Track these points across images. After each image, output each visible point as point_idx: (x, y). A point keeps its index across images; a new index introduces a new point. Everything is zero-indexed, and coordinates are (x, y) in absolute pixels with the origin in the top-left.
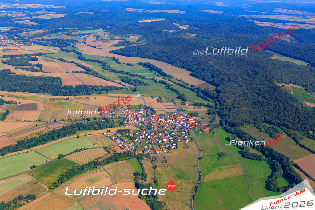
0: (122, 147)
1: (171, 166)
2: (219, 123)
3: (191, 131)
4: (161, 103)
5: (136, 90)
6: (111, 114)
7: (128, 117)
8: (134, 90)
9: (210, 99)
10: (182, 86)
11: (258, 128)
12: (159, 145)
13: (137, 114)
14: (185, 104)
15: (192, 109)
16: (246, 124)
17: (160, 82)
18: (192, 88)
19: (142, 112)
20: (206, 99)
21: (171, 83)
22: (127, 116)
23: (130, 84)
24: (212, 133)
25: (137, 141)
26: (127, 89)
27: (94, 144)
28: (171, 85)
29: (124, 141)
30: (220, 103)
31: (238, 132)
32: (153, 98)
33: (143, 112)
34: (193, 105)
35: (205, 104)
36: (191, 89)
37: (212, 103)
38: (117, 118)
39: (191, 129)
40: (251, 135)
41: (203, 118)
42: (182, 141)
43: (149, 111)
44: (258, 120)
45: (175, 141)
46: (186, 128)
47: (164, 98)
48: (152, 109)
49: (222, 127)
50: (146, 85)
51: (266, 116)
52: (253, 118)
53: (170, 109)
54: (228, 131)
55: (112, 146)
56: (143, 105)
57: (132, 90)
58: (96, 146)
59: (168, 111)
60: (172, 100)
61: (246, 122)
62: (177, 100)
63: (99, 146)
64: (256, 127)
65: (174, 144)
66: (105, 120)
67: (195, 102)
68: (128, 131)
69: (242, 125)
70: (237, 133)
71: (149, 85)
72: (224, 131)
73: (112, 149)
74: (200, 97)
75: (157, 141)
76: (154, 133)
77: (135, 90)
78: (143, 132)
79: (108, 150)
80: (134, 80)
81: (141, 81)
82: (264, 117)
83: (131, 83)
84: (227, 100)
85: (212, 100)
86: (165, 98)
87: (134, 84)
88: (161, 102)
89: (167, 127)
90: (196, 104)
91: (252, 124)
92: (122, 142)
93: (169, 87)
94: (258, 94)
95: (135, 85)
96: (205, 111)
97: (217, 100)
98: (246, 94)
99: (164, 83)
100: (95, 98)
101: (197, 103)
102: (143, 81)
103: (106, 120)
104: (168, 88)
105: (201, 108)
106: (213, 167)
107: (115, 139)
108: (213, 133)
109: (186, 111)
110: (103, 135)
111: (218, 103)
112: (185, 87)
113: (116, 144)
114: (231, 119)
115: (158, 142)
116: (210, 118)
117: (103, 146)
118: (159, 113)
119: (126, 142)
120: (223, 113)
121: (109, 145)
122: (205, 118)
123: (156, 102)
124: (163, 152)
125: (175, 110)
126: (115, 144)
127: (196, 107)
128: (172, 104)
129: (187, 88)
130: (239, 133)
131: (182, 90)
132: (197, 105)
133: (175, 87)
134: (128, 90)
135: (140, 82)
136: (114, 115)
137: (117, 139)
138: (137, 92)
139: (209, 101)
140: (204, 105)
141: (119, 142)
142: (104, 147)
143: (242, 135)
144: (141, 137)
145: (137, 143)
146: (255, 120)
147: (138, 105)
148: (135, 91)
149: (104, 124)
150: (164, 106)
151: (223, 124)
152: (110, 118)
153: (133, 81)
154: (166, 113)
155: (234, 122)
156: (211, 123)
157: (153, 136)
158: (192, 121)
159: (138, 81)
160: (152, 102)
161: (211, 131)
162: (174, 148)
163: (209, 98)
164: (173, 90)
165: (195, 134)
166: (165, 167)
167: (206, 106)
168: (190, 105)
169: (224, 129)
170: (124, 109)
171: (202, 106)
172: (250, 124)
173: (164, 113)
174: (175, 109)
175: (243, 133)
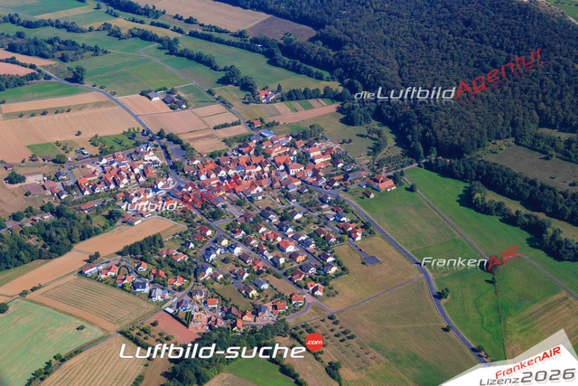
0: (182, 315)
2: (399, 150)
3: (343, 195)
4: (183, 109)
5: (82, 79)
6: (58, 186)
7: (122, 186)
8: (70, 76)
9: (320, 71)
10: (209, 38)
11: (536, 150)
12: (285, 274)
13: (141, 167)
14: (258, 101)
15: (288, 114)
17: (134, 36)
18: (237, 40)
19: (151, 157)
20: (309, 74)
21: (172, 35)
22: (117, 184)
24: (407, 189)
26: (48, 78)
27: (81, 328)
28: (176, 40)
29: (169, 287)
30: (362, 81)
31: (485, 173)
32: (150, 98)
33: (155, 158)
34: (282, 100)
35: (317, 90)
36: (241, 46)
37: (336, 86)
38: (88, 199)
39: (338, 187)
40: (531, 178)
41: (344, 141)
42: (340, 240)
43: (171, 147)
44: (523, 124)
45: (323, 243)
46: (321, 187)
47: (183, 90)
48: (173, 139)
49: (417, 161)
50: (95, 50)
53: (225, 126)
54: (446, 172)
55: (144, 317)
56: (138, 129)
57: (67, 79)
58: (91, 333)
59: (223, 133)
60: (210, 92)
62: (226, 91)
63: (101, 334)
65: (330, 260)
67: (285, 90)
68: (159, 241)
69: (479, 146)
70: (480, 177)
71: (106, 52)
72: (435, 175)
73: (152, 333)
74: (284, 67)
76: (243, 232)
78: (204, 235)
79: (142, 338)
81: (74, 43)
83: (47, 53)
85: (326, 74)
86: (188, 90)
87: (59, 54)
88: (184, 106)
89: (263, 198)
90: (291, 96)
91: (507, 137)
92: (167, 296)
93: (169, 47)
96: (332, 115)
97: (346, 71)
99: (145, 36)
101: (294, 91)
102: (80, 39)
103: (58, 213)
104: (172, 53)
105: (311, 107)
106: (500, 320)
107: (135, 286)
108: (411, 189)
109: (277, 124)
110: (85, 281)
111: (356, 81)
112: (220, 41)
113: (152, 307)
115: (275, 263)
116: (362, 136)
117: (118, 327)
118: (203, 146)
119: (180, 289)
120: (393, 113)
121: (133, 318)
122: (350, 141)
123: (166, 108)
124: (316, 300)
125: (242, 130)
126: (147, 307)
127: (296, 104)
128: (218, 107)
129: (228, 44)
132: (297, 99)
133: (186, 44)
134: (52, 80)
136: (72, 187)
137: (144, 287)
138: (87, 84)
139: (320, 77)
140: (314, 95)
141: (159, 298)
142: (121, 333)
143: (501, 179)
144: (213, 256)
145: (215, 283)
146: (514, 124)
147: (124, 133)
148: (76, 78)
149: (61, 231)
150: (201, 118)
151: (419, 153)
152: (64, 202)
154: (223, 147)
155: (456, 142)
156: (380, 156)
157: (245, 242)
158: (322, 160)
159: (65, 43)
160: (154, 112)
161: (401, 184)
162: (337, 275)
163: (315, 70)
164: (190, 57)
165: (359, 203)
166: (360, 359)
167: (323, 97)
168: (274, 101)
169: (429, 166)
170: (91, 156)
171: (311, 98)
172: (500, 139)
173: (218, 146)
174: (239, 124)
175: (504, 174)
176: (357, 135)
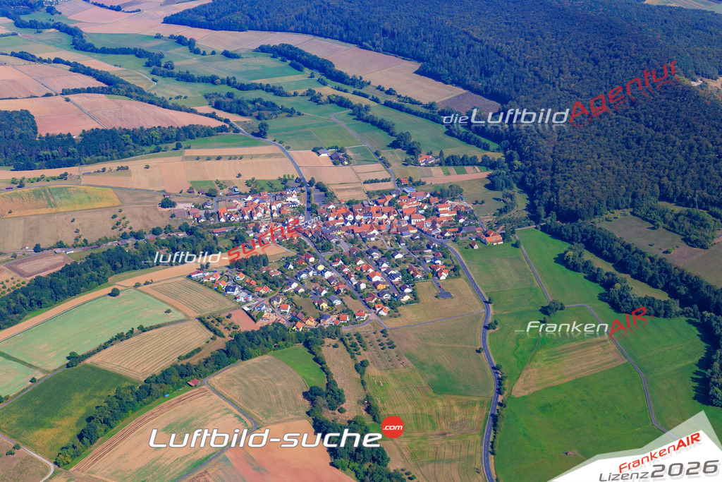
0: (255, 313)
1: (409, 357)
2: (526, 214)
3: (449, 244)
4: (344, 165)
5: (265, 134)
6: (202, 213)
7: (255, 218)
8: (257, 131)
9: (488, 142)
10: (400, 108)
11: (647, 220)
12: (361, 297)
13: (279, 205)
14: (417, 164)
15: (439, 177)
16: (609, 210)
17: (331, 102)
18: (428, 111)
19: (294, 199)
20: (478, 144)
21: (365, 102)
22: (251, 215)
23: (242, 114)
24: (513, 245)
25: (296, 291)
26: (237, 131)
27: (168, 311)
28: (367, 108)
29: (256, 294)
30: (520, 152)
31: (589, 236)
32: (319, 154)
33: (296, 200)
34: (440, 164)
35: (475, 157)
36: (427, 117)
37: (497, 156)
38: (222, 225)
39: (449, 237)
40: (628, 242)
41: (477, 202)
42: (426, 277)
43: (315, 193)
44: (643, 196)
45: (409, 279)
46: (434, 236)
47: (352, 150)
48: (321, 188)
49: (537, 223)
50: (291, 112)
51: (665, 180)
52: (627, 189)
53: (376, 181)
54: (557, 234)
55: (223, 311)
56: (293, 176)
57: (253, 134)
58: (175, 316)
59: (370, 187)
60: (377, 154)
61: (607, 202)
62: (392, 153)
63: (183, 317)
64: (638, 216)
65: (408, 290)
66: (187, 232)
67: (447, 154)
68: (264, 260)
69: (596, 214)
70: (585, 240)
71: (299, 114)
72: (547, 236)
73: (224, 322)
74: (457, 137)
75: (355, 285)
76: (341, 262)
77: (261, 131)
78: (307, 262)
79: (214, 325)
80: (253, 103)
81: (273, 104)
82: (661, 186)
83: (245, 111)
84: (541, 142)
85: (493, 145)
86: (356, 150)
87: (256, 113)
88: (346, 163)
89: (376, 240)
90: (450, 162)
91: (627, 207)
92: (250, 298)
93: (359, 114)
94: (631, 117)
95: (258, 118)
96: (481, 180)
97: (511, 143)
98: (596, 119)
99: (342, 103)
100: (147, 167)
101: (452, 157)
102: (280, 101)
103: (190, 232)
104: (359, 118)
105: (465, 172)
106: (532, 350)
107: (228, 289)
108: (516, 246)
109: (424, 184)
110: (190, 282)
111: (515, 152)
112: (409, 112)
113: (234, 305)
114: (561, 199)
115: (357, 287)
116: (497, 199)
117: (198, 315)
118: (344, 196)
119: (263, 296)
120: (533, 182)
121: (214, 310)
122: (483, 202)
123: (330, 163)
124: (378, 318)
125: (390, 186)
126: (230, 304)
127: (452, 169)
128: (380, 166)
129: (416, 114)
130: (593, 239)
131: (401, 122)
132: (454, 164)
133: (378, 112)
134: (240, 134)
135: (271, 106)
136: (212, 214)
137: (233, 291)
138: (269, 139)
139: (486, 148)
140: (472, 162)
141: (242, 299)
142: (200, 319)
143: (601, 242)
144: (304, 276)
145: (296, 296)
146: (634, 196)
147: (280, 179)
148: (260, 134)
149: (187, 246)
150: (356, 173)
151: (540, 216)
152: (201, 225)
153: (250, 106)
154: (365, 197)
155: (573, 208)
156: (504, 216)
157: (339, 269)
158: (447, 215)
159: (266, 104)
160: (318, 166)
161: (509, 240)
162: (408, 303)
163: (483, 140)
164: (373, 123)
165: (462, 252)
166: (391, 363)
167: (479, 165)
168: (432, 165)
169: (544, 229)
170: (240, 194)
171: (468, 165)
172: (619, 209)
173: (359, 196)
174: (389, 181)
175: (605, 239)
176: (494, 199)
